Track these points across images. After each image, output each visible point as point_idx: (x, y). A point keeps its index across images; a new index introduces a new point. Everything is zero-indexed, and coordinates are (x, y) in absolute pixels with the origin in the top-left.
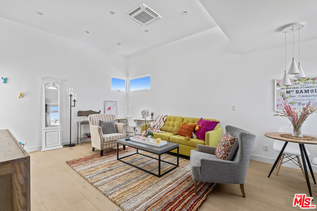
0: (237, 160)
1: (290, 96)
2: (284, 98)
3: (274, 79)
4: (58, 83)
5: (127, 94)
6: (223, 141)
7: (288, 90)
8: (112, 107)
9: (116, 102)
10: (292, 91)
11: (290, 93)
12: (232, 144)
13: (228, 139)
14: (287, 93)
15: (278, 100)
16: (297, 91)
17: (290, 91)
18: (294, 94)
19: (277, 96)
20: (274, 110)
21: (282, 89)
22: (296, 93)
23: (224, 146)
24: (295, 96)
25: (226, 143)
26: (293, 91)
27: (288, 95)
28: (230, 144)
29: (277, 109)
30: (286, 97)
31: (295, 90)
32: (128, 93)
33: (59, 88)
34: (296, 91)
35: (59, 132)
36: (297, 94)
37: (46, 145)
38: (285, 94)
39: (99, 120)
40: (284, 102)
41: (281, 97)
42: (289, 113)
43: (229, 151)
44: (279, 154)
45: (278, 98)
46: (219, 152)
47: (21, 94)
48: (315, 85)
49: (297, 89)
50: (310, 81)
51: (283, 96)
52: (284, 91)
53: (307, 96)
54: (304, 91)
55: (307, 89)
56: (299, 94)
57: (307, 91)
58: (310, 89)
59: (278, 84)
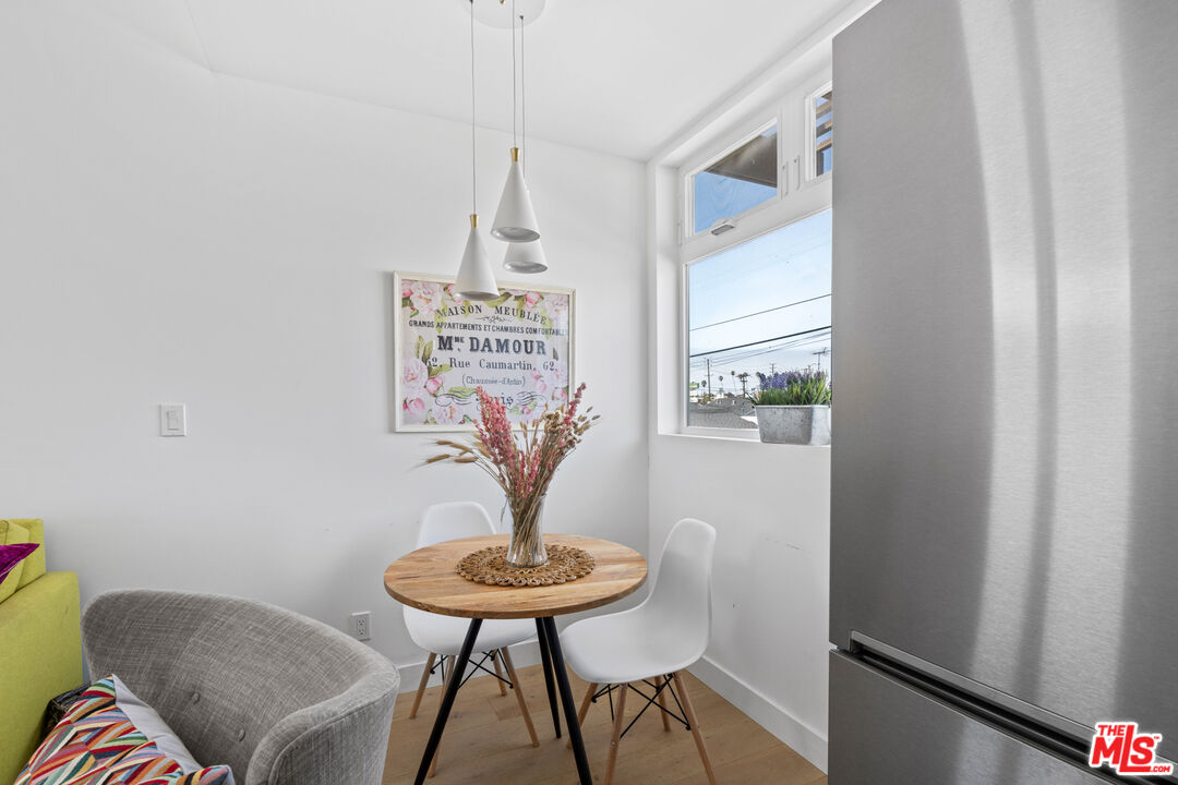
1: (452, 362)
2: (429, 369)
3: (390, 269)
7: (446, 333)
10: (457, 339)
11: (451, 348)
14: (440, 348)
15: (410, 378)
16: (475, 341)
17: (449, 338)
18: (461, 351)
19: (405, 355)
20: (392, 430)
21: (424, 323)
22: (472, 349)
24: (468, 364)
26: (462, 341)
27: (442, 357)
29: (406, 421)
30: (438, 364)
31: (467, 334)
34: (472, 339)
36: (474, 353)
38: (435, 351)
40: (432, 386)
41: (420, 361)
45: (407, 370)
48: (526, 323)
49: (474, 333)
50: (511, 303)
51: (425, 360)
52: (431, 336)
53: (502, 366)
54: (494, 346)
55: (503, 336)
56: (479, 355)
57: (502, 346)
58: (512, 336)
59: (406, 300)
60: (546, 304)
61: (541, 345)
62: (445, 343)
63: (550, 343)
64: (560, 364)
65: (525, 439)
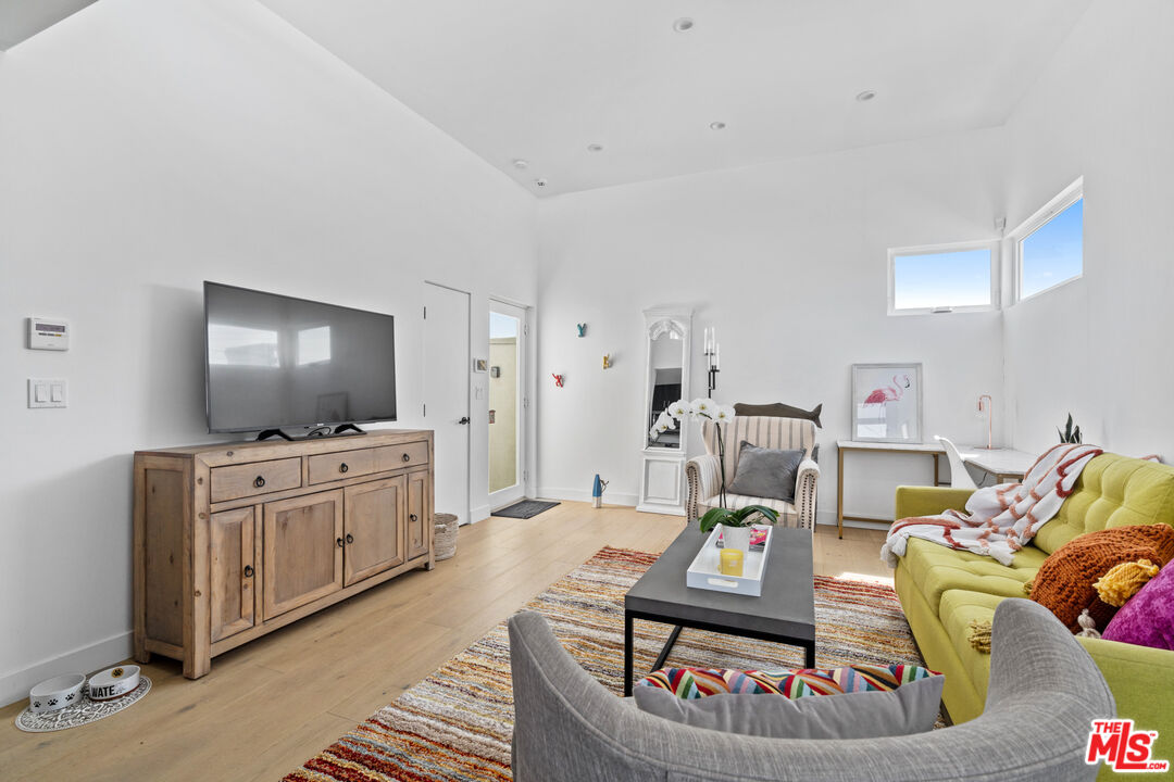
4: (682, 319)
5: (1001, 320)
8: (893, 391)
9: (918, 366)
32: (1002, 316)
33: (685, 333)
35: (679, 466)
37: (646, 497)
39: (741, 437)
47: (606, 358)
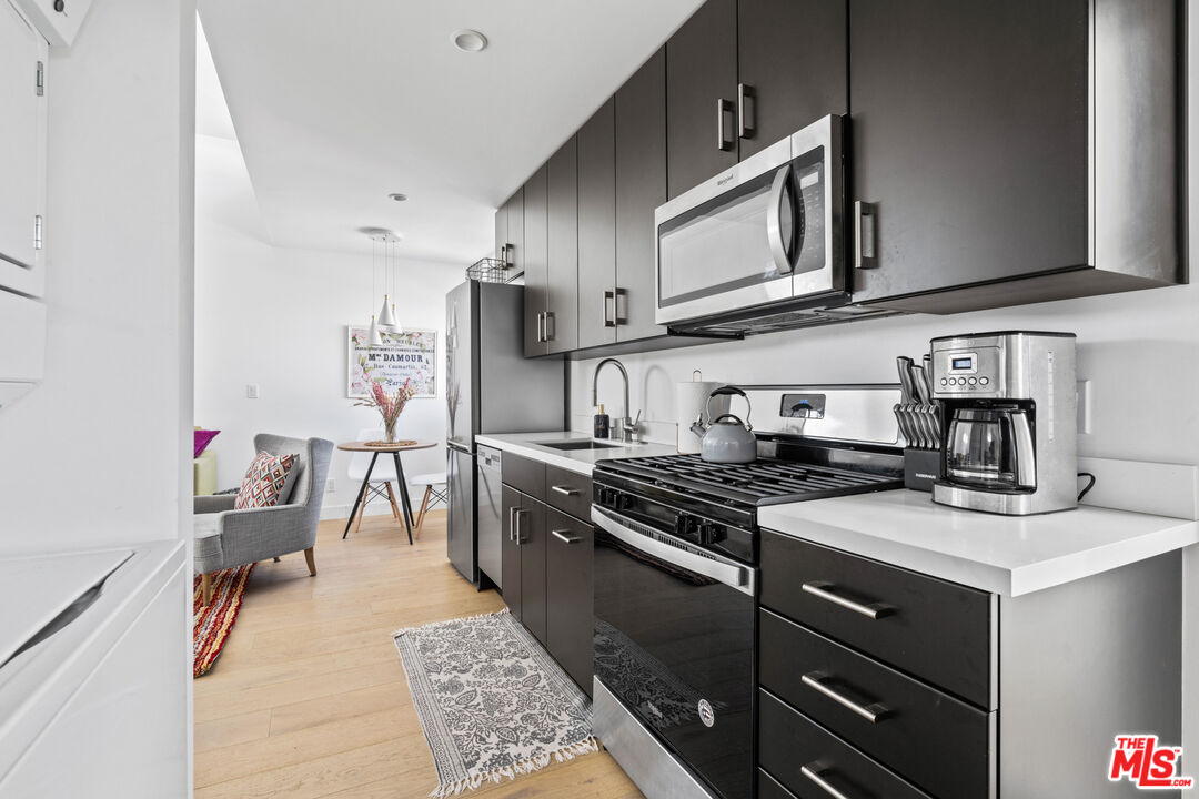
0: (302, 497)
1: (376, 366)
2: (364, 369)
3: (346, 325)
6: (264, 469)
7: (372, 352)
10: (378, 355)
11: (375, 360)
12: (286, 469)
13: (278, 461)
14: (370, 360)
15: (355, 373)
16: (387, 356)
17: (374, 355)
18: (380, 361)
19: (353, 363)
20: (346, 396)
21: (362, 349)
22: (385, 360)
23: (267, 478)
24: (383, 367)
25: (272, 472)
26: (380, 356)
27: (371, 363)
28: (282, 471)
29: (354, 392)
30: (369, 367)
31: (382, 353)
34: (385, 355)
36: (386, 362)
38: (367, 361)
40: (365, 377)
41: (360, 365)
42: (380, 399)
43: (281, 487)
44: (361, 484)
45: (354, 370)
46: (254, 497)
48: (412, 347)
49: (386, 352)
50: (405, 338)
51: (362, 365)
52: (365, 354)
53: (401, 367)
54: (396, 358)
55: (400, 353)
56: (388, 362)
57: (400, 358)
58: (405, 354)
59: (354, 339)
60: (423, 337)
61: (420, 357)
62: (372, 357)
63: (425, 356)
64: (430, 366)
65: (391, 394)
